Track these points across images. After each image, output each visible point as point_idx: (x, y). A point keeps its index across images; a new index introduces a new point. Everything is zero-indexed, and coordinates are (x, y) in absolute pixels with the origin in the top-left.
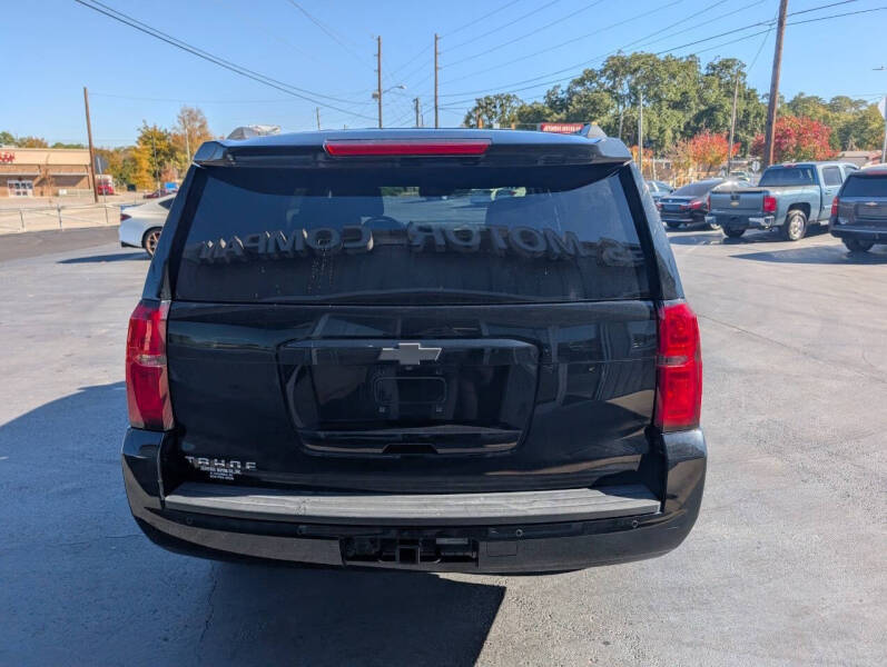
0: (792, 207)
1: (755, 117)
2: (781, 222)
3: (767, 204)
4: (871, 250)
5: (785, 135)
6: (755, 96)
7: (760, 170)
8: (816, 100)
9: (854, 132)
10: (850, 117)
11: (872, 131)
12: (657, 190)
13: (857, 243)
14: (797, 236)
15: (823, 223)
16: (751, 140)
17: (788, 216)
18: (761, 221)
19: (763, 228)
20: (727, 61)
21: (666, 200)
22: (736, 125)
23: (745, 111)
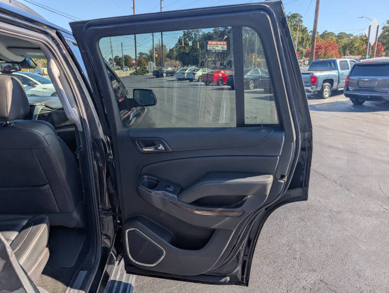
0: (325, 81)
1: (306, 40)
2: (319, 89)
3: (313, 80)
4: (364, 104)
5: (319, 48)
6: (306, 31)
7: (309, 64)
8: (332, 34)
9: (348, 48)
10: (346, 41)
11: (355, 47)
12: (260, 73)
13: (358, 100)
14: (327, 96)
15: (339, 89)
16: (304, 51)
17: (323, 86)
18: (309, 88)
19: (310, 92)
20: (294, 14)
21: (264, 78)
22: (298, 44)
23: (302, 37)
